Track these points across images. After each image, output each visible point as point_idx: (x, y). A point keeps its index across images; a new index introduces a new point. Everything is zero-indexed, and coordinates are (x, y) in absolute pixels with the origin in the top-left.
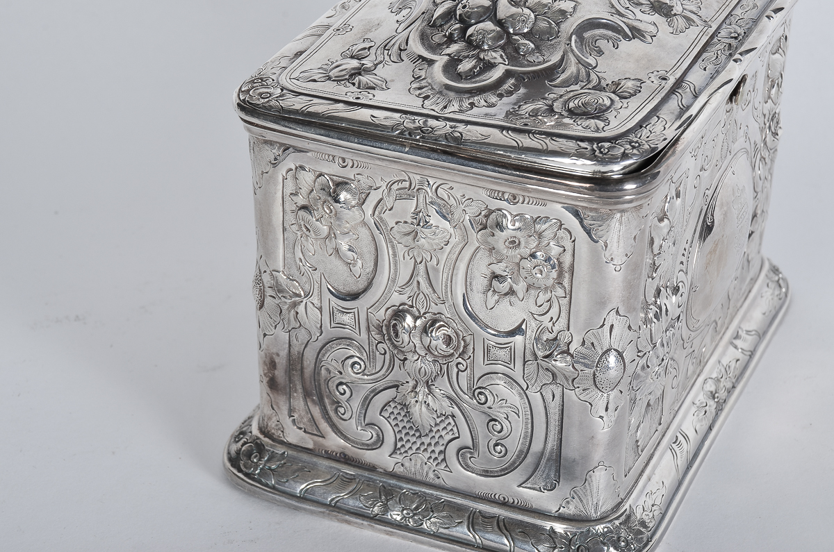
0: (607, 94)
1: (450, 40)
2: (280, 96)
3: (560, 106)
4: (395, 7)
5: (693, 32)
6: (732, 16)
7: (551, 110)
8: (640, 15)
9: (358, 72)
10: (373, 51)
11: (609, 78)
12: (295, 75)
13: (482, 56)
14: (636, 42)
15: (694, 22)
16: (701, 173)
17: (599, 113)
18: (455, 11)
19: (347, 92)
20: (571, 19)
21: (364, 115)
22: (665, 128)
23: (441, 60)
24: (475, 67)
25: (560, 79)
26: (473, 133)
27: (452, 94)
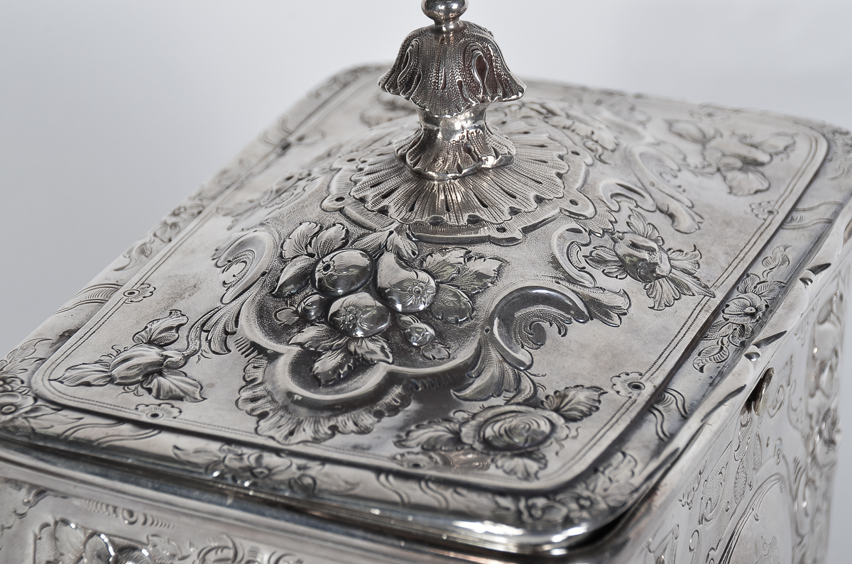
0: (547, 413)
1: (304, 320)
2: (33, 410)
3: (472, 433)
4: (222, 258)
5: (686, 305)
6: (748, 276)
7: (457, 440)
8: (602, 280)
9: (158, 369)
10: (183, 332)
11: (551, 386)
12: (58, 373)
13: (352, 348)
14: (595, 325)
15: (689, 289)
16: (699, 527)
17: (532, 448)
18: (313, 272)
19: (138, 404)
20: (493, 290)
21: (163, 443)
22: (633, 473)
23: (288, 353)
24: (340, 366)
25: (474, 386)
26: (332, 477)
27: (303, 411)
